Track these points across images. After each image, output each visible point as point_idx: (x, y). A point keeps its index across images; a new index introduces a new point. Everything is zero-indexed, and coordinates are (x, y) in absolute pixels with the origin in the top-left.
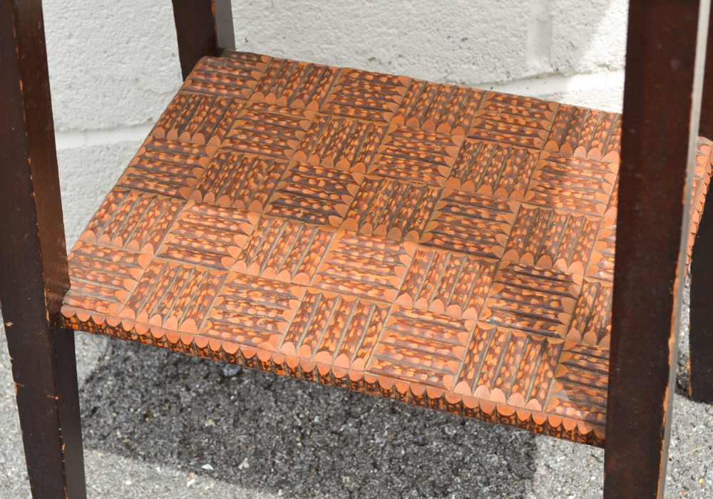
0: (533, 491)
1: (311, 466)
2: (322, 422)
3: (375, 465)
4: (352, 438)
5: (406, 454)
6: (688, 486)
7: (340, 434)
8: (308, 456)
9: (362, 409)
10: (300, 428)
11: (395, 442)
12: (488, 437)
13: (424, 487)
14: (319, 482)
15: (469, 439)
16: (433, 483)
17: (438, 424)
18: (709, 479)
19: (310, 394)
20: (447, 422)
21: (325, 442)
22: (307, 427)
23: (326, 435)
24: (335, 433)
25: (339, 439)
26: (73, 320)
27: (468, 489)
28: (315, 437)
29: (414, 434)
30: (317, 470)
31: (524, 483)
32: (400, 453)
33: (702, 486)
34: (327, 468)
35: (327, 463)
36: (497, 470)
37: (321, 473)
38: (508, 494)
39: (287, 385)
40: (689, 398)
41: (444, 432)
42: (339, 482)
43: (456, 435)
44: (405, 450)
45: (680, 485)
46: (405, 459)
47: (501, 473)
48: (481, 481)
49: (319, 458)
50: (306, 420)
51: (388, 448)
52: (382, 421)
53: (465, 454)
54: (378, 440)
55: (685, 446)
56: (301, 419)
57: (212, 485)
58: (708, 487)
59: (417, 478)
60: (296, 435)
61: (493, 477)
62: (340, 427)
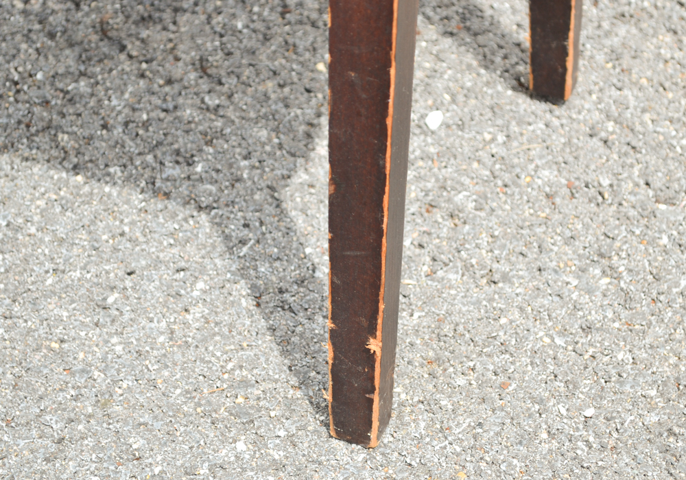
0: (306, 169)
1: (19, 122)
2: (47, 79)
3: (104, 127)
4: (82, 96)
5: (148, 120)
6: (510, 183)
7: (67, 92)
8: (20, 110)
9: (102, 69)
10: (16, 83)
11: (137, 106)
12: (259, 111)
13: (164, 153)
14: (28, 138)
15: (235, 110)
16: (178, 153)
17: (197, 94)
18: (539, 178)
19: (37, 50)
20: (210, 92)
21: (45, 97)
22: (26, 83)
23: (48, 92)
24: (62, 91)
25: (64, 98)
27: (221, 160)
28: (33, 93)
29: (165, 100)
30: (28, 126)
31: (296, 161)
32: (140, 116)
33: (529, 185)
34: (41, 125)
35: (42, 119)
36: (263, 145)
37: (33, 130)
38: (272, 170)
39: (9, 38)
40: (531, 97)
41: (203, 101)
42: (54, 138)
43: (218, 106)
44: (148, 114)
45: (500, 183)
46: (146, 125)
47: (268, 148)
48: (240, 154)
49: (33, 114)
50: (26, 75)
51: (126, 111)
52: (125, 84)
53: (225, 125)
54: (114, 102)
55: (515, 144)
56: (19, 73)
58: (535, 186)
59: (156, 146)
60: (10, 90)
61: (255, 151)
62: (68, 85)
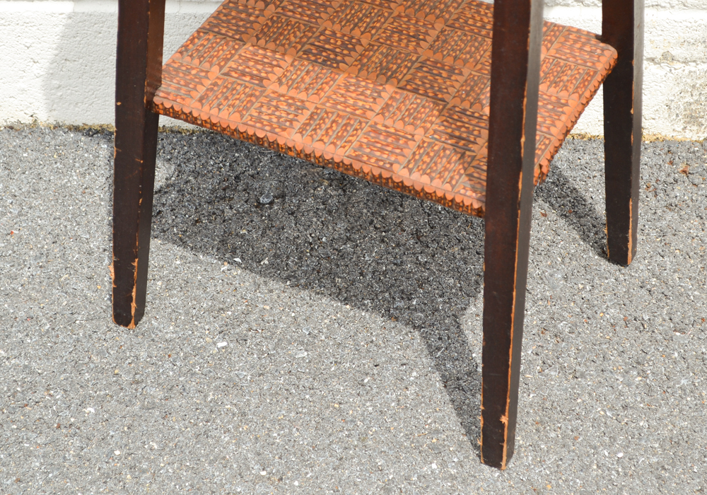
0: (475, 305)
1: (314, 269)
2: (328, 241)
3: (361, 274)
4: (348, 254)
5: (386, 270)
6: (591, 317)
7: (340, 251)
8: (313, 262)
9: (360, 236)
10: (311, 244)
11: (380, 261)
12: (450, 266)
13: (395, 292)
14: (318, 280)
15: (435, 266)
16: (402, 291)
17: (414, 254)
18: (608, 314)
19: (322, 222)
20: (421, 253)
21: (328, 254)
22: (316, 244)
23: (329, 250)
24: (337, 250)
25: (338, 254)
26: (161, 107)
27: (427, 298)
28: (321, 250)
29: (395, 258)
30: (318, 272)
31: (469, 299)
32: (382, 268)
33: (602, 318)
34: (326, 271)
35: (326, 268)
36: (451, 288)
37: (321, 275)
38: (456, 305)
39: (306, 214)
40: (609, 261)
41: (417, 259)
42: (333, 281)
43: (426, 262)
44: (386, 267)
45: (585, 316)
46: (385, 273)
47: (454, 291)
48: (437, 294)
49: (321, 265)
50: (316, 239)
51: (373, 264)
52: (373, 246)
53: (430, 275)
54: (367, 258)
55: (596, 291)
56: (313, 237)
57: (239, 272)
58: (605, 319)
59: (391, 287)
60: (307, 248)
61: (447, 292)
62: (340, 246)
